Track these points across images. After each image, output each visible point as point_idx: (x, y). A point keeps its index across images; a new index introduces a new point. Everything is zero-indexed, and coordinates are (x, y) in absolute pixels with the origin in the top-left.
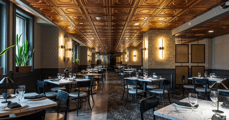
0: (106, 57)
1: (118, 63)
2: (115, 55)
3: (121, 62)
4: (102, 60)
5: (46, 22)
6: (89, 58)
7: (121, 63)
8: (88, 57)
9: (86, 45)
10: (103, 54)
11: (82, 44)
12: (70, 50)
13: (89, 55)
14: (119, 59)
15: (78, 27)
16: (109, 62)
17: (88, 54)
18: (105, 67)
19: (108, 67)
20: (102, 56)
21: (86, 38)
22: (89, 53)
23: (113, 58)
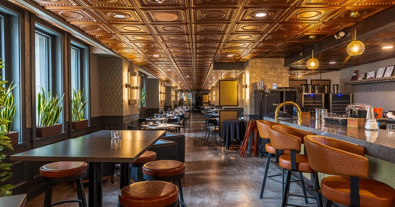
0: (190, 94)
1: (207, 103)
2: (201, 92)
3: (209, 101)
4: (185, 99)
5: (105, 53)
6: (162, 97)
7: (209, 103)
8: (160, 94)
9: (155, 76)
10: (187, 91)
11: (150, 76)
12: (136, 88)
13: (161, 93)
14: (206, 98)
15: (148, 55)
16: (194, 102)
17: (160, 91)
18: (190, 108)
19: (193, 108)
20: (184, 94)
21: (158, 68)
22: (161, 89)
23: (199, 97)
